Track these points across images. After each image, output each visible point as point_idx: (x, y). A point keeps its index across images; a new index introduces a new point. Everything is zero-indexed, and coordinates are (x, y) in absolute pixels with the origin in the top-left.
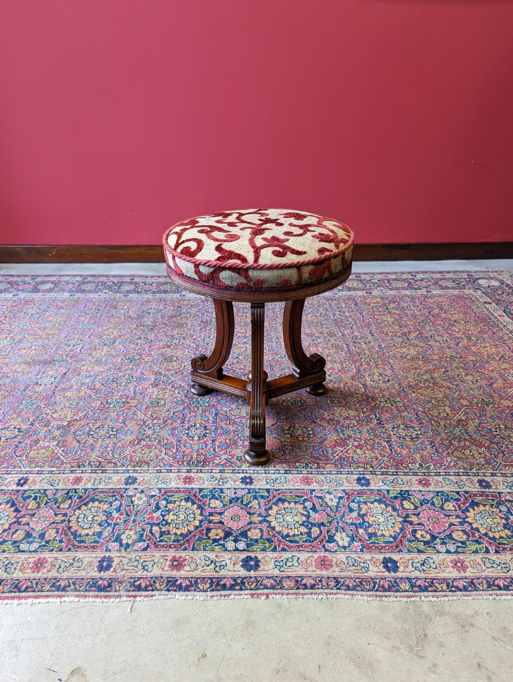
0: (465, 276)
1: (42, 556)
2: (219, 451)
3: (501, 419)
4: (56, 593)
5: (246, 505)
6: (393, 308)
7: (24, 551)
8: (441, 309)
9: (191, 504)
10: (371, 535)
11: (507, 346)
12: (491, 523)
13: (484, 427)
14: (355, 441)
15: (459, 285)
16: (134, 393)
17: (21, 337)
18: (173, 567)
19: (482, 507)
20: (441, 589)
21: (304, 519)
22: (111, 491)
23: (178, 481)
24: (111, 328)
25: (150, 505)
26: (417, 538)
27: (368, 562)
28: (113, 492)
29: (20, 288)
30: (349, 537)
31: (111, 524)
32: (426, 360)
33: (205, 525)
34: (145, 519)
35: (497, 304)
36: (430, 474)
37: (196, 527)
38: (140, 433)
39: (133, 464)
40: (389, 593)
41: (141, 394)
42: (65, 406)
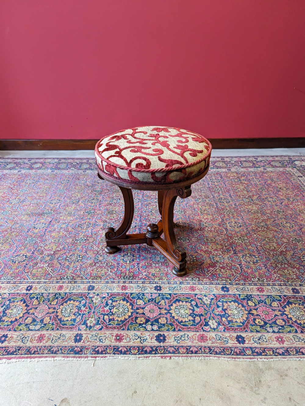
0: (287, 159)
1: (43, 333)
2: (141, 270)
4: (51, 355)
5: (158, 303)
6: (243, 180)
7: (32, 330)
8: (272, 180)
9: (126, 302)
10: (229, 322)
12: (299, 315)
13: (296, 256)
14: (220, 264)
15: (283, 164)
16: (91, 234)
17: (24, 198)
18: (116, 340)
19: (294, 305)
20: (269, 354)
21: (191, 312)
23: (118, 288)
24: (76, 192)
25: (103, 303)
26: (256, 324)
27: (228, 338)
28: (81, 295)
29: (22, 166)
30: (217, 322)
31: (81, 314)
32: (263, 214)
33: (134, 315)
34: (100, 311)
36: (264, 285)
37: (129, 317)
38: (95, 258)
39: (92, 278)
40: (240, 356)
41: (95, 234)
42: (52, 242)
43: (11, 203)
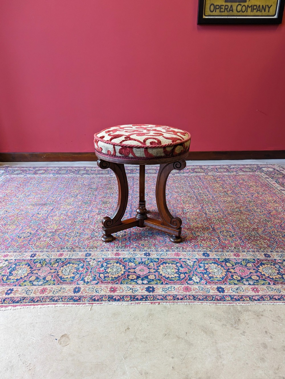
0: (255, 166)
1: (45, 287)
2: (132, 242)
3: (275, 228)
4: (53, 303)
5: (147, 265)
6: (219, 180)
7: (35, 285)
8: (244, 180)
9: (119, 264)
10: (210, 278)
11: (278, 196)
12: (271, 272)
13: (266, 231)
14: (201, 237)
15: (252, 170)
16: (88, 217)
17: (29, 193)
18: (111, 291)
19: (266, 266)
20: (246, 300)
21: (177, 271)
22: (78, 259)
23: (112, 255)
24: (75, 190)
25: (98, 265)
26: (233, 279)
27: (209, 289)
28: (79, 260)
30: (199, 278)
31: (79, 273)
32: (236, 203)
33: (127, 274)
34: (96, 271)
35: (272, 179)
36: (240, 251)
37: (122, 274)
38: (92, 234)
39: (89, 247)
40: (220, 302)
41: (92, 218)
42: (53, 223)
43: (18, 197)
